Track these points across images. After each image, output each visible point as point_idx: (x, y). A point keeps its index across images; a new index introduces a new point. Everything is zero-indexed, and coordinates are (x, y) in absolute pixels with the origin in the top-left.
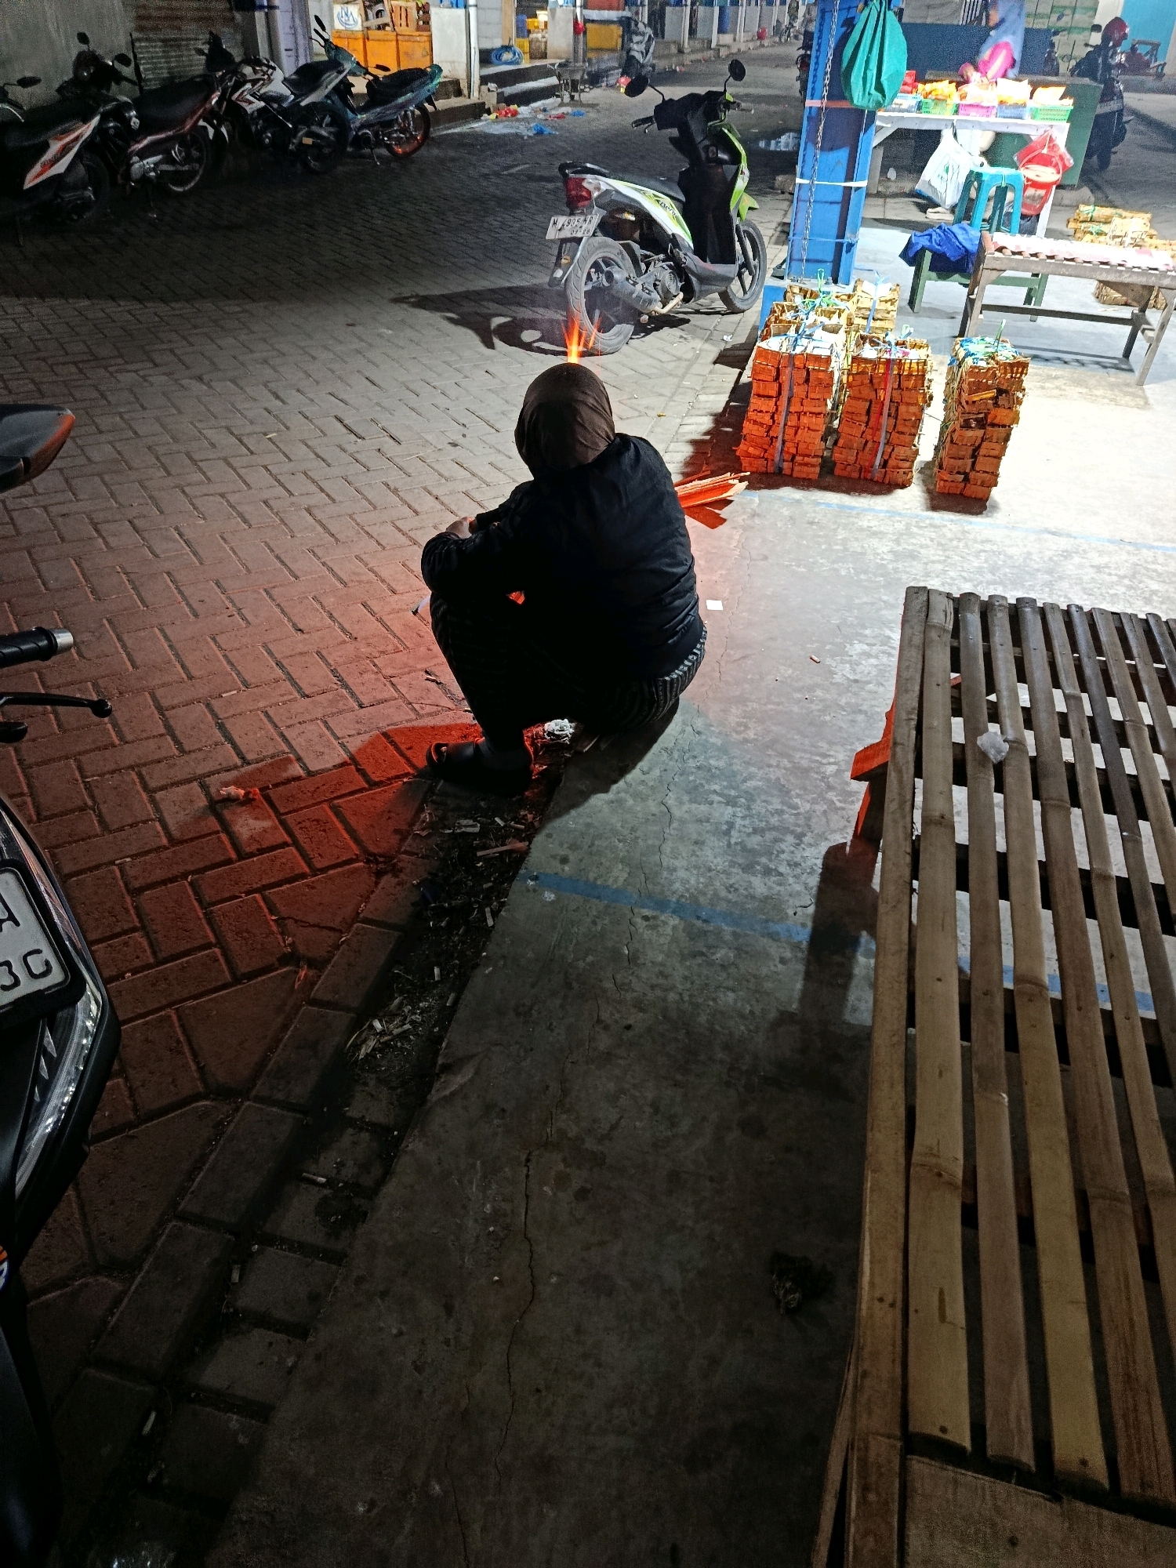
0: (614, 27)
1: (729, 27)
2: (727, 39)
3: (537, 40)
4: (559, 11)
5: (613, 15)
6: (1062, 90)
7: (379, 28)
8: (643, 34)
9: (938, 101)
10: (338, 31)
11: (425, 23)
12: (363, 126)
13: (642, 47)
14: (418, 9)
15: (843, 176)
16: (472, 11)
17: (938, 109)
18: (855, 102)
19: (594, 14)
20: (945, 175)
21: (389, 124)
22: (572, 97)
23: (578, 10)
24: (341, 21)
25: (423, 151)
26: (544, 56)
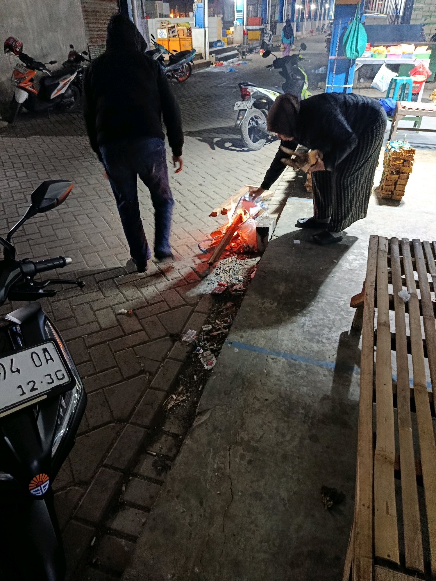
0: (257, 32)
1: (300, 29)
2: (299, 33)
3: (230, 38)
4: (237, 27)
5: (257, 27)
6: (427, 47)
7: (173, 37)
8: (268, 34)
9: (379, 53)
10: (159, 39)
11: (190, 34)
12: (168, 71)
13: (268, 38)
14: (187, 29)
15: (344, 83)
16: (207, 29)
17: (379, 56)
18: (348, 56)
19: (250, 28)
20: (382, 80)
21: (176, 70)
22: (242, 58)
23: (245, 27)
24: (160, 35)
25: (189, 79)
26: (232, 43)
